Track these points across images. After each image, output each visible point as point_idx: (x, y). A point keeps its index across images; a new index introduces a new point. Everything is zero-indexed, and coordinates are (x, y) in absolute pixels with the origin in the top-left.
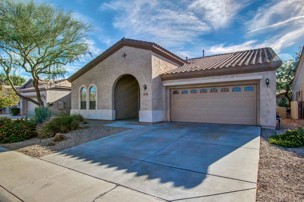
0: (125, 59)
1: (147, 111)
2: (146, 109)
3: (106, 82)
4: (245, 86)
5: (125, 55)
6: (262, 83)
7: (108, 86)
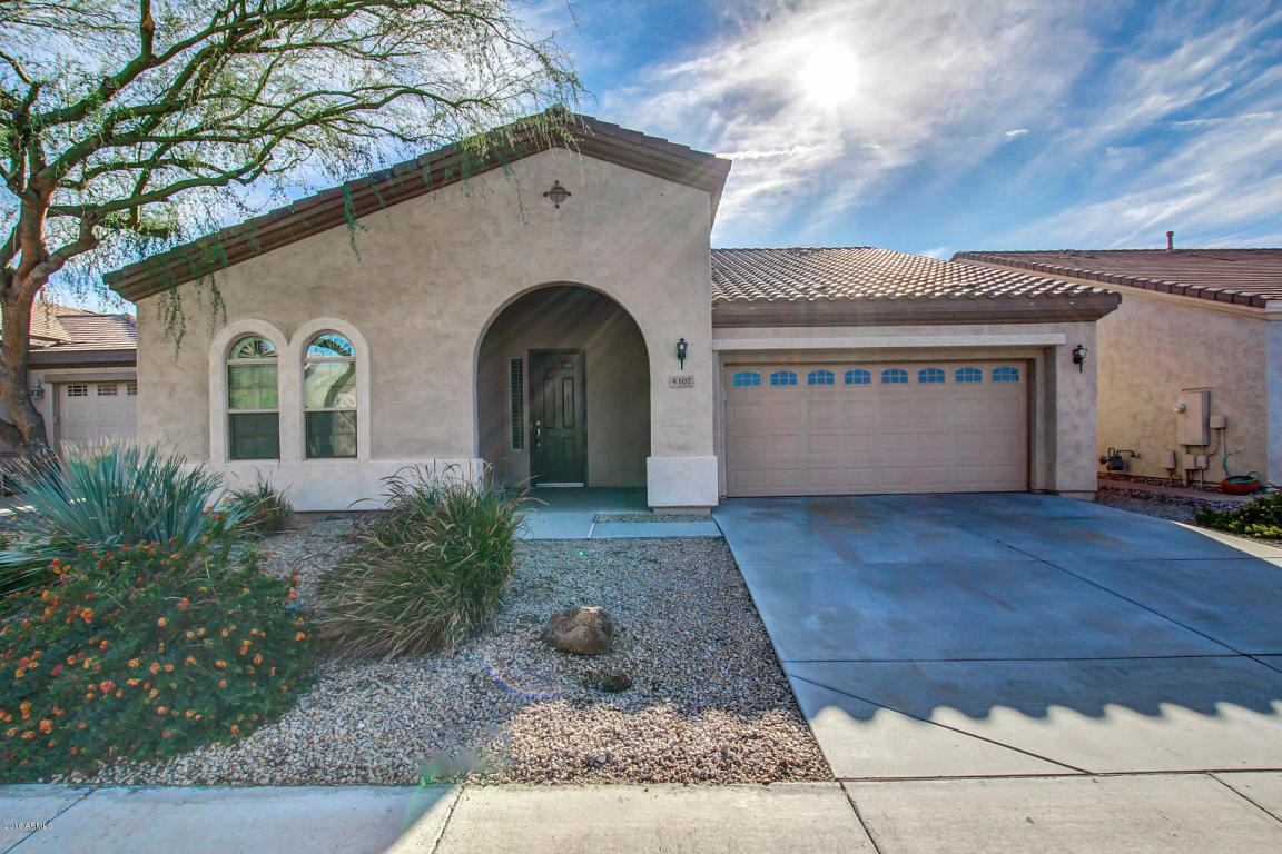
0: (557, 213)
1: (692, 459)
2: (684, 448)
3: (434, 311)
4: (995, 366)
5: (558, 193)
6: (1063, 360)
7: (447, 336)
